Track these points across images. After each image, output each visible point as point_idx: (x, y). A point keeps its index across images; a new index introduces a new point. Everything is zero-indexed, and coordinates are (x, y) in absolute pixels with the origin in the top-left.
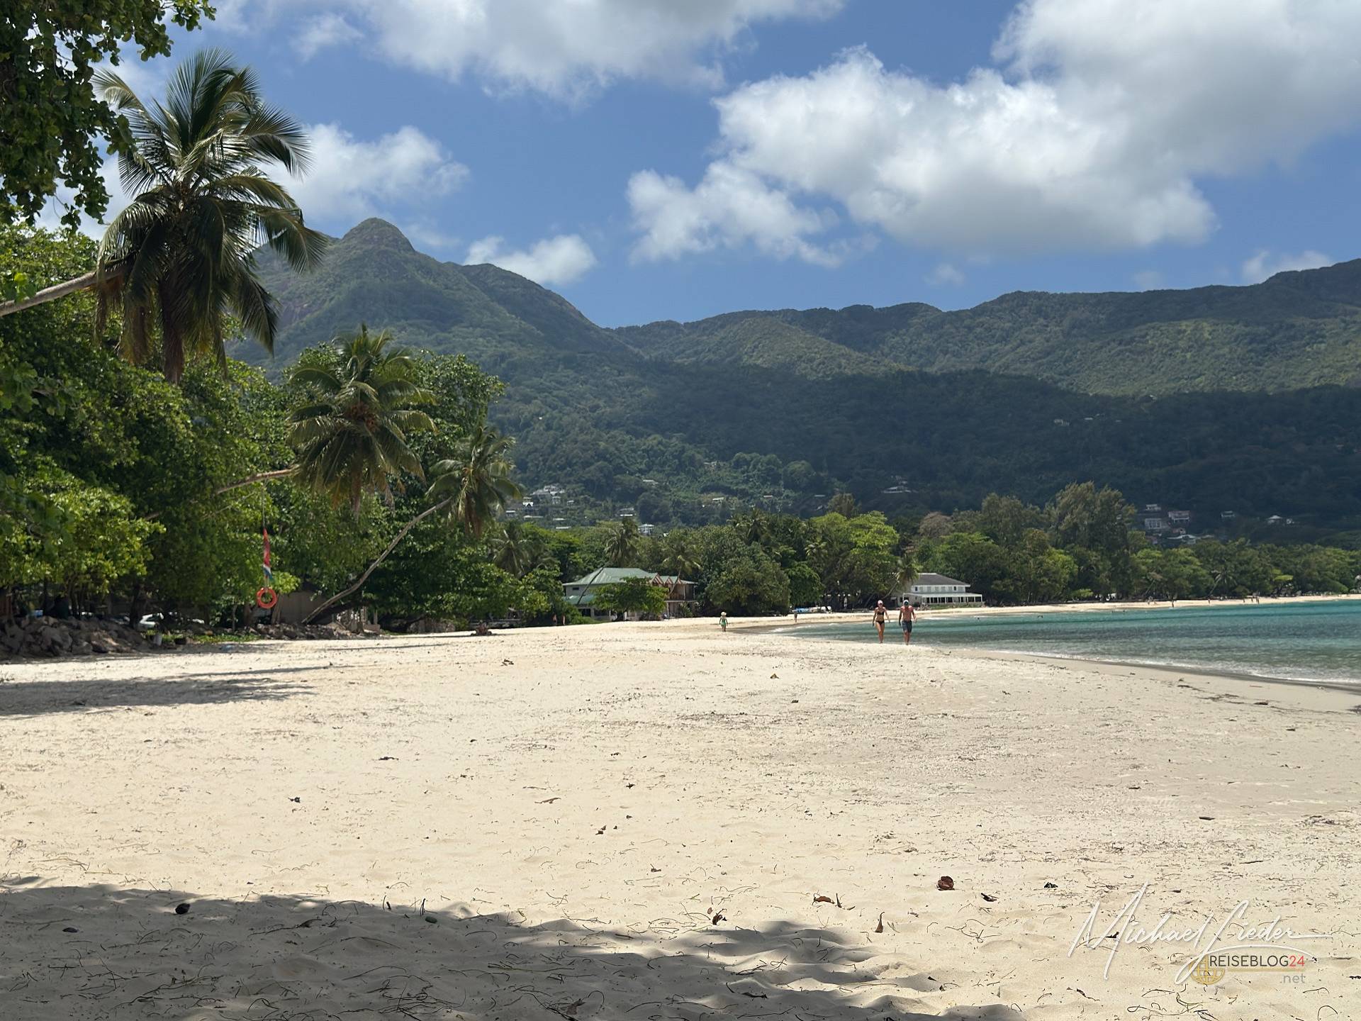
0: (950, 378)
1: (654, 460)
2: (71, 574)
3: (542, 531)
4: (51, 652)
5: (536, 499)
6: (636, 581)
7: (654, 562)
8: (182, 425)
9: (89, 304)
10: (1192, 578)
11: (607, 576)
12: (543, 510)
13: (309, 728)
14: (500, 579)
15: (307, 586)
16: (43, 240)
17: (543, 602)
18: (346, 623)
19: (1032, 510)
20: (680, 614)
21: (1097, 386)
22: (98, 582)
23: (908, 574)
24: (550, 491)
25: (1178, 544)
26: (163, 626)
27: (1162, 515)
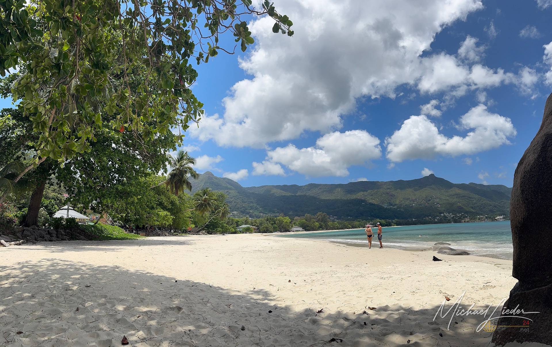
0: (300, 196)
1: (252, 208)
2: (162, 224)
3: (234, 219)
4: (159, 235)
5: (232, 213)
6: (249, 227)
7: (252, 224)
8: (177, 202)
9: (165, 185)
10: (337, 227)
11: (244, 226)
12: (234, 215)
13: (195, 250)
14: (227, 226)
15: (196, 227)
16: (159, 177)
17: (234, 230)
18: (202, 233)
19: (313, 216)
20: (256, 232)
21: (323, 198)
22: (166, 225)
23: (292, 226)
24: (235, 212)
25: (335, 221)
26: (175, 232)
27: (333, 217)
